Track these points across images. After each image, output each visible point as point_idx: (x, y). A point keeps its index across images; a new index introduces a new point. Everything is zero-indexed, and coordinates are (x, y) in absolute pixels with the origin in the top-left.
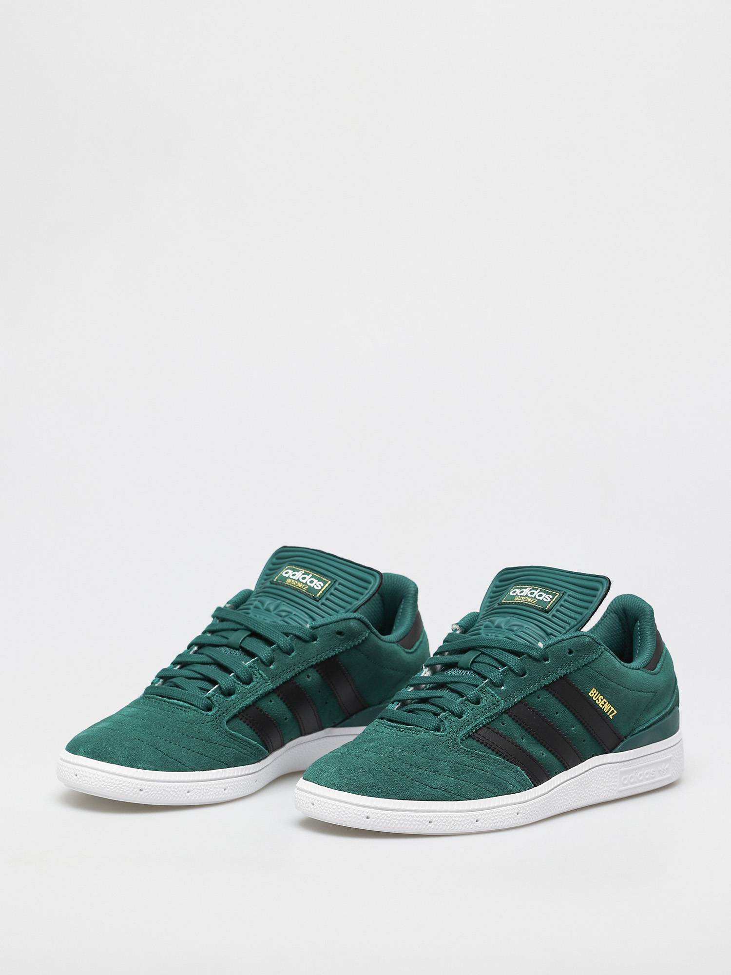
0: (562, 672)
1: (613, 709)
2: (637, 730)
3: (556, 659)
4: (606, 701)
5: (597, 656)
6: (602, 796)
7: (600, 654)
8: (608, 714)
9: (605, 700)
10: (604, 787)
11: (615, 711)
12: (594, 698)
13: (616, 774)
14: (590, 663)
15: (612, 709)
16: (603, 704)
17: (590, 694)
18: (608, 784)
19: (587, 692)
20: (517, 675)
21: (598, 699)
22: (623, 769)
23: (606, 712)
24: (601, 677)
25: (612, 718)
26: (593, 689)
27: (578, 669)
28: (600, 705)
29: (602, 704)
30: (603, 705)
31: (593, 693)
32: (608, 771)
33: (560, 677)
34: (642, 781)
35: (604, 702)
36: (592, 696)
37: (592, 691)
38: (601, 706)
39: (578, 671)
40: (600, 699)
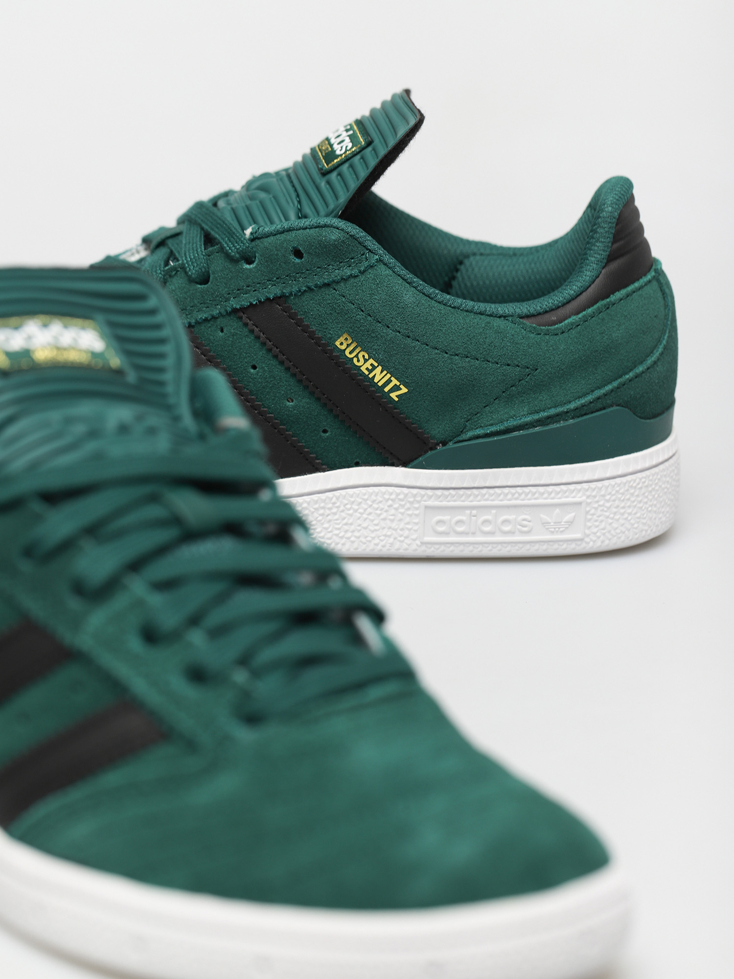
0: (273, 291)
1: (398, 384)
2: (470, 434)
3: (267, 261)
4: (376, 364)
5: (355, 272)
6: (377, 545)
7: (362, 269)
8: (386, 389)
9: (371, 361)
10: (384, 528)
11: (402, 386)
12: (347, 353)
13: (417, 509)
14: (338, 282)
15: (395, 382)
16: (370, 368)
17: (337, 343)
18: (394, 525)
19: (330, 338)
20: (191, 281)
21: (357, 356)
22: (430, 503)
23: (380, 384)
24: (361, 316)
25: (396, 399)
26: (345, 336)
27: (310, 289)
28: (363, 369)
29: (367, 369)
30: (370, 371)
31: (343, 343)
32: (393, 500)
33: (268, 299)
34: (486, 533)
35: (372, 365)
36: (343, 347)
37: (342, 339)
38: (367, 373)
39: (307, 295)
40: (360, 356)
